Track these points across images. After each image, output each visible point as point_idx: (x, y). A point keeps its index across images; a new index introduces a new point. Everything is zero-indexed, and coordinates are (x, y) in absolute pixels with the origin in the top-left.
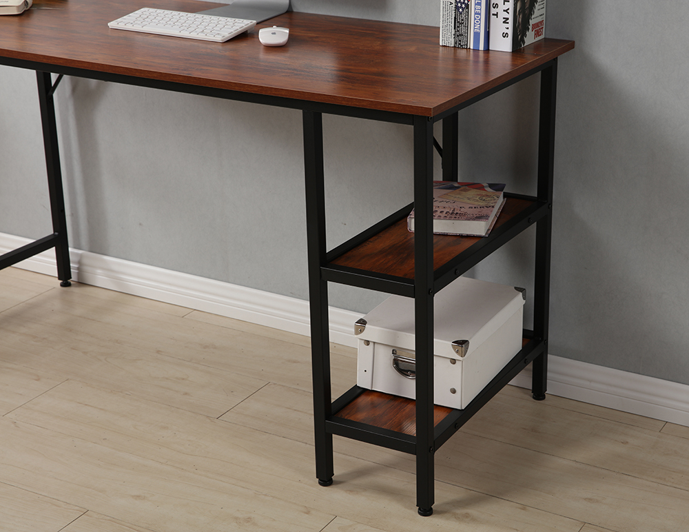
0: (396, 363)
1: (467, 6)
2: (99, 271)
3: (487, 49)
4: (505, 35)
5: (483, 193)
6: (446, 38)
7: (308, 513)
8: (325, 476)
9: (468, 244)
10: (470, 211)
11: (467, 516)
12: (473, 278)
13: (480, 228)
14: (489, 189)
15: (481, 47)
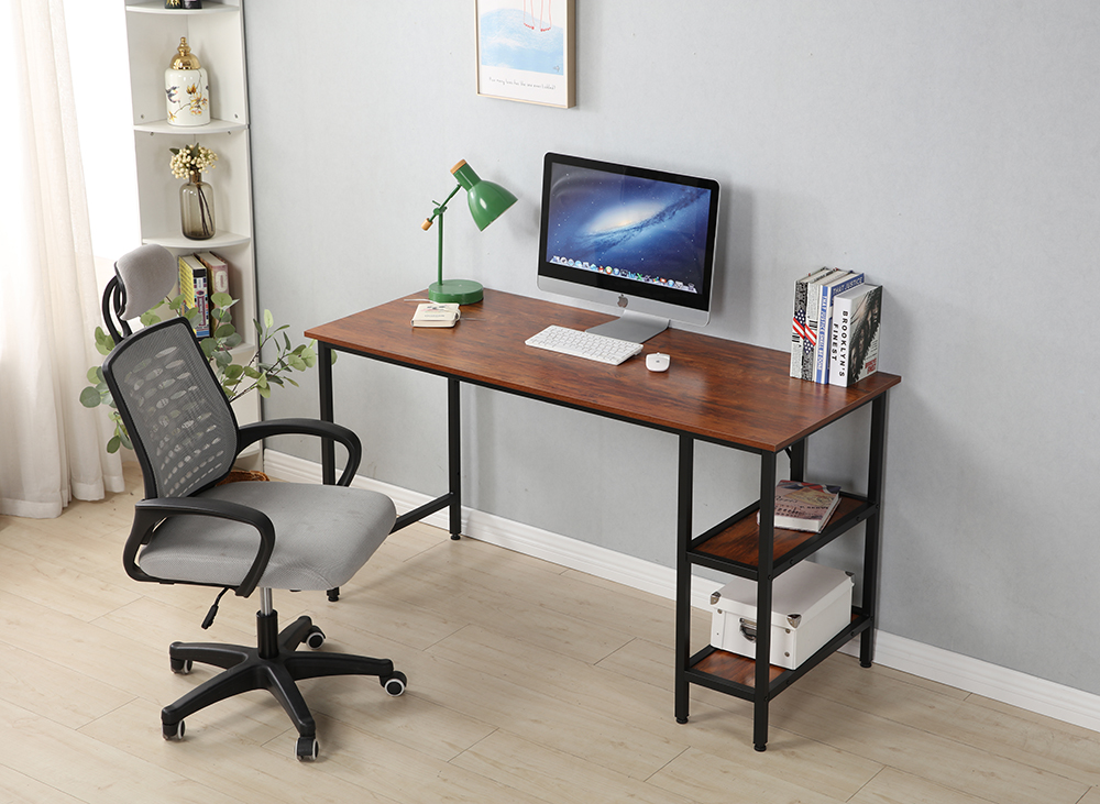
0: (743, 629)
1: (812, 349)
2: (486, 528)
3: (827, 384)
4: (842, 374)
5: (822, 494)
6: (796, 370)
7: (668, 742)
8: (682, 715)
9: (806, 538)
10: (808, 511)
11: (793, 753)
12: (814, 562)
13: (815, 526)
14: (826, 491)
15: (823, 382)
